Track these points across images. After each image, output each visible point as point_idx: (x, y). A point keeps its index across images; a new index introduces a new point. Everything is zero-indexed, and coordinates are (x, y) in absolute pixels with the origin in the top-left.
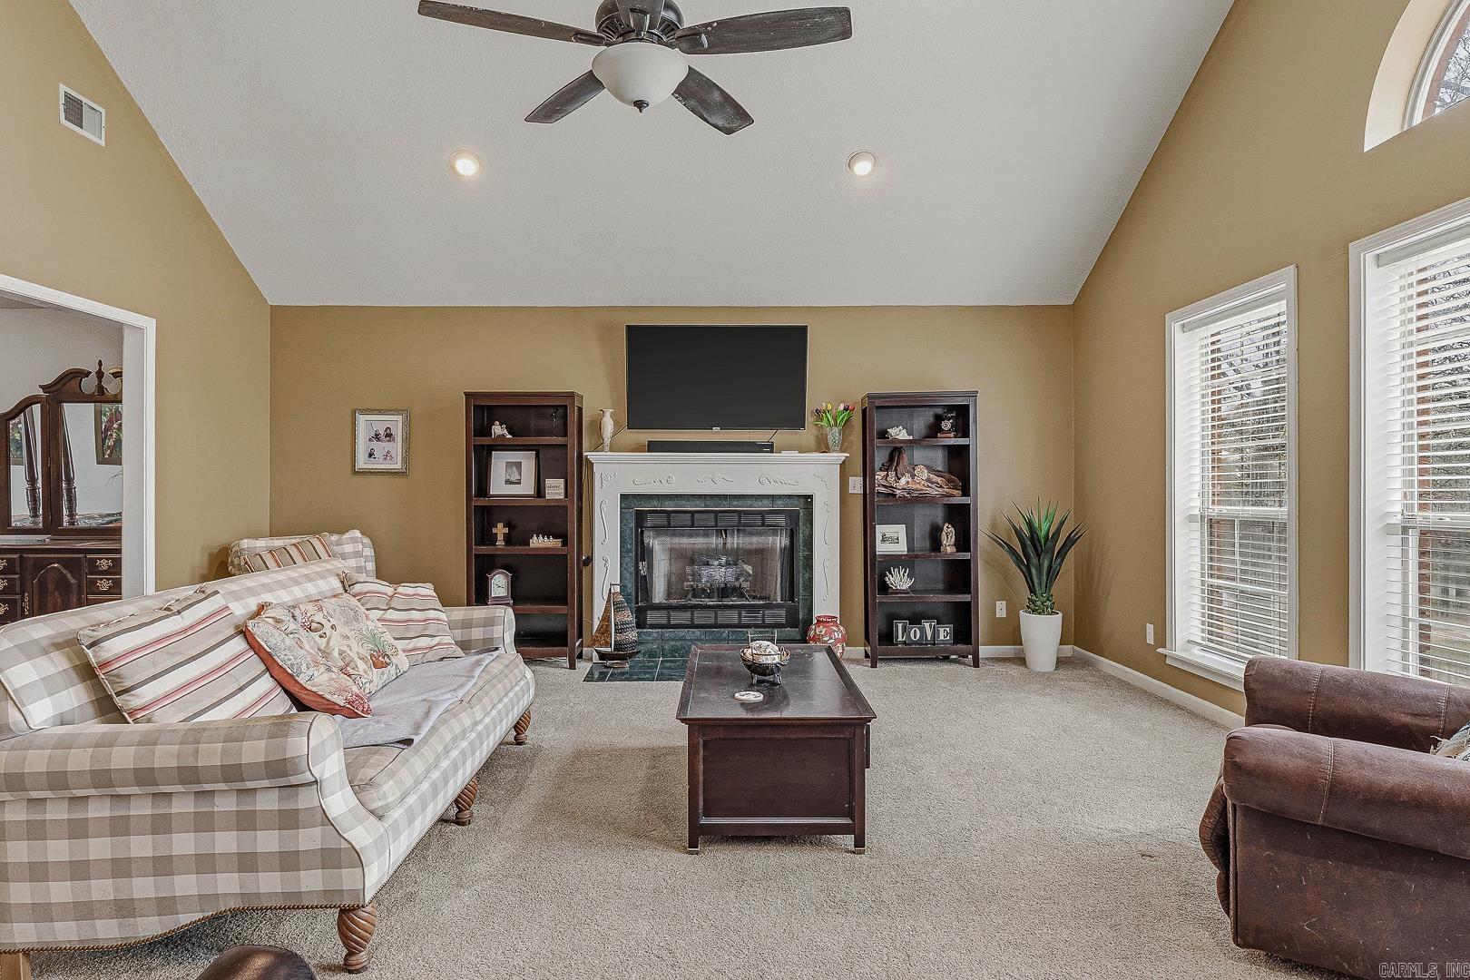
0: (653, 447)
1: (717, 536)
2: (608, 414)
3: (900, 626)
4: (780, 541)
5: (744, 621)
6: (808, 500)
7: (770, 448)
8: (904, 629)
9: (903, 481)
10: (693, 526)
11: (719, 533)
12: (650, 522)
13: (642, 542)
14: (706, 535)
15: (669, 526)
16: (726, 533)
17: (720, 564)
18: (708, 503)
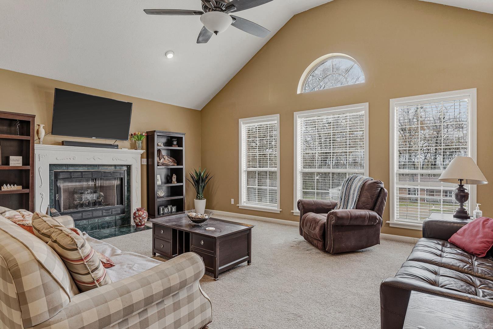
0: (63, 143)
1: (92, 181)
2: (42, 127)
3: (161, 208)
4: (116, 183)
5: (104, 214)
6: (129, 167)
7: (117, 147)
8: (163, 209)
9: (162, 160)
10: (82, 178)
11: (93, 180)
12: (61, 176)
13: (57, 185)
14: (87, 181)
15: (71, 178)
16: (95, 180)
17: (88, 193)
18: (89, 168)
